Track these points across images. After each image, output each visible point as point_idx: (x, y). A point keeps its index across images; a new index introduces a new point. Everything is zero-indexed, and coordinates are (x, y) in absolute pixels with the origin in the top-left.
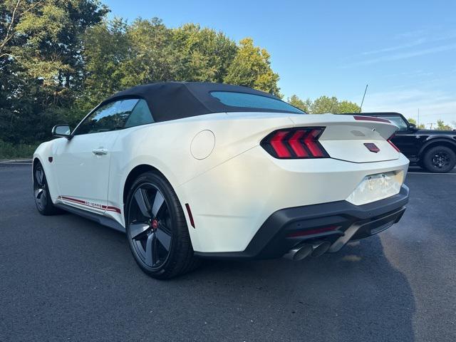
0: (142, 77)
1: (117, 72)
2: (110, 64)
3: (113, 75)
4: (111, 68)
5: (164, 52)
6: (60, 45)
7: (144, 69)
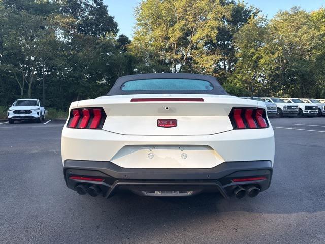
0: (276, 56)
1: (256, 55)
2: (252, 50)
3: (254, 58)
4: (252, 53)
5: (299, 33)
6: (219, 43)
7: (278, 50)
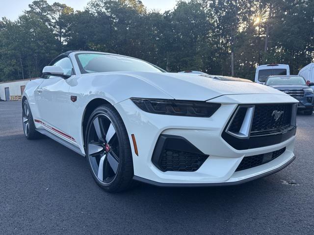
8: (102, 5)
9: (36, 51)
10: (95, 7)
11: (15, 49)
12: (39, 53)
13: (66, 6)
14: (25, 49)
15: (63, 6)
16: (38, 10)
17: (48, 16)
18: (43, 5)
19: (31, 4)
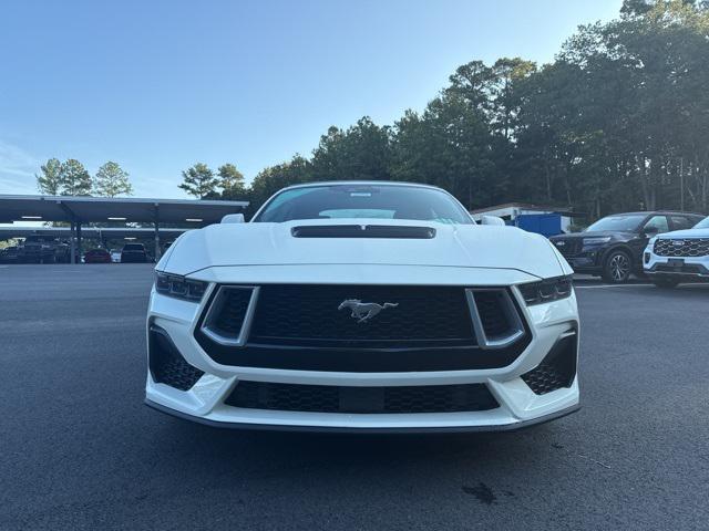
8: (598, 40)
9: (453, 165)
10: (579, 48)
11: (417, 166)
12: (458, 167)
13: (519, 62)
14: (433, 164)
15: (515, 63)
16: (467, 82)
17: (483, 90)
18: (475, 70)
19: (454, 73)
